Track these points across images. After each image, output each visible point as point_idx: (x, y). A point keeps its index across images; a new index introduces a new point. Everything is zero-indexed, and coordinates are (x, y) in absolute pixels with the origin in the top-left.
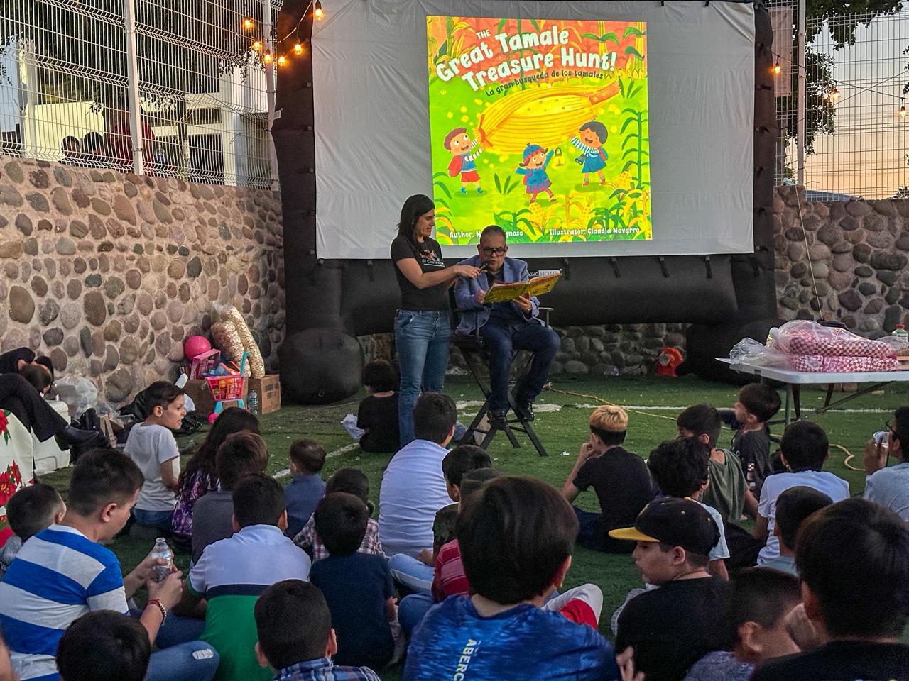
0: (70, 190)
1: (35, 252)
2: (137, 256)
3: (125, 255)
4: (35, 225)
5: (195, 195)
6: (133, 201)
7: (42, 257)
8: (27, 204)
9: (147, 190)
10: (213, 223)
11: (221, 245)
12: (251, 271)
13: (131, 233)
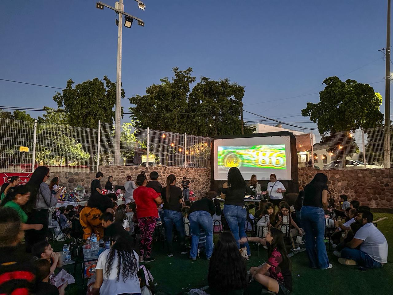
0: (170, 171)
1: (162, 179)
2: (181, 179)
3: (178, 179)
4: (162, 176)
5: (195, 170)
6: (182, 172)
7: (163, 180)
8: (162, 173)
9: (185, 170)
10: (198, 174)
11: (199, 178)
12: (205, 181)
13: (180, 176)
